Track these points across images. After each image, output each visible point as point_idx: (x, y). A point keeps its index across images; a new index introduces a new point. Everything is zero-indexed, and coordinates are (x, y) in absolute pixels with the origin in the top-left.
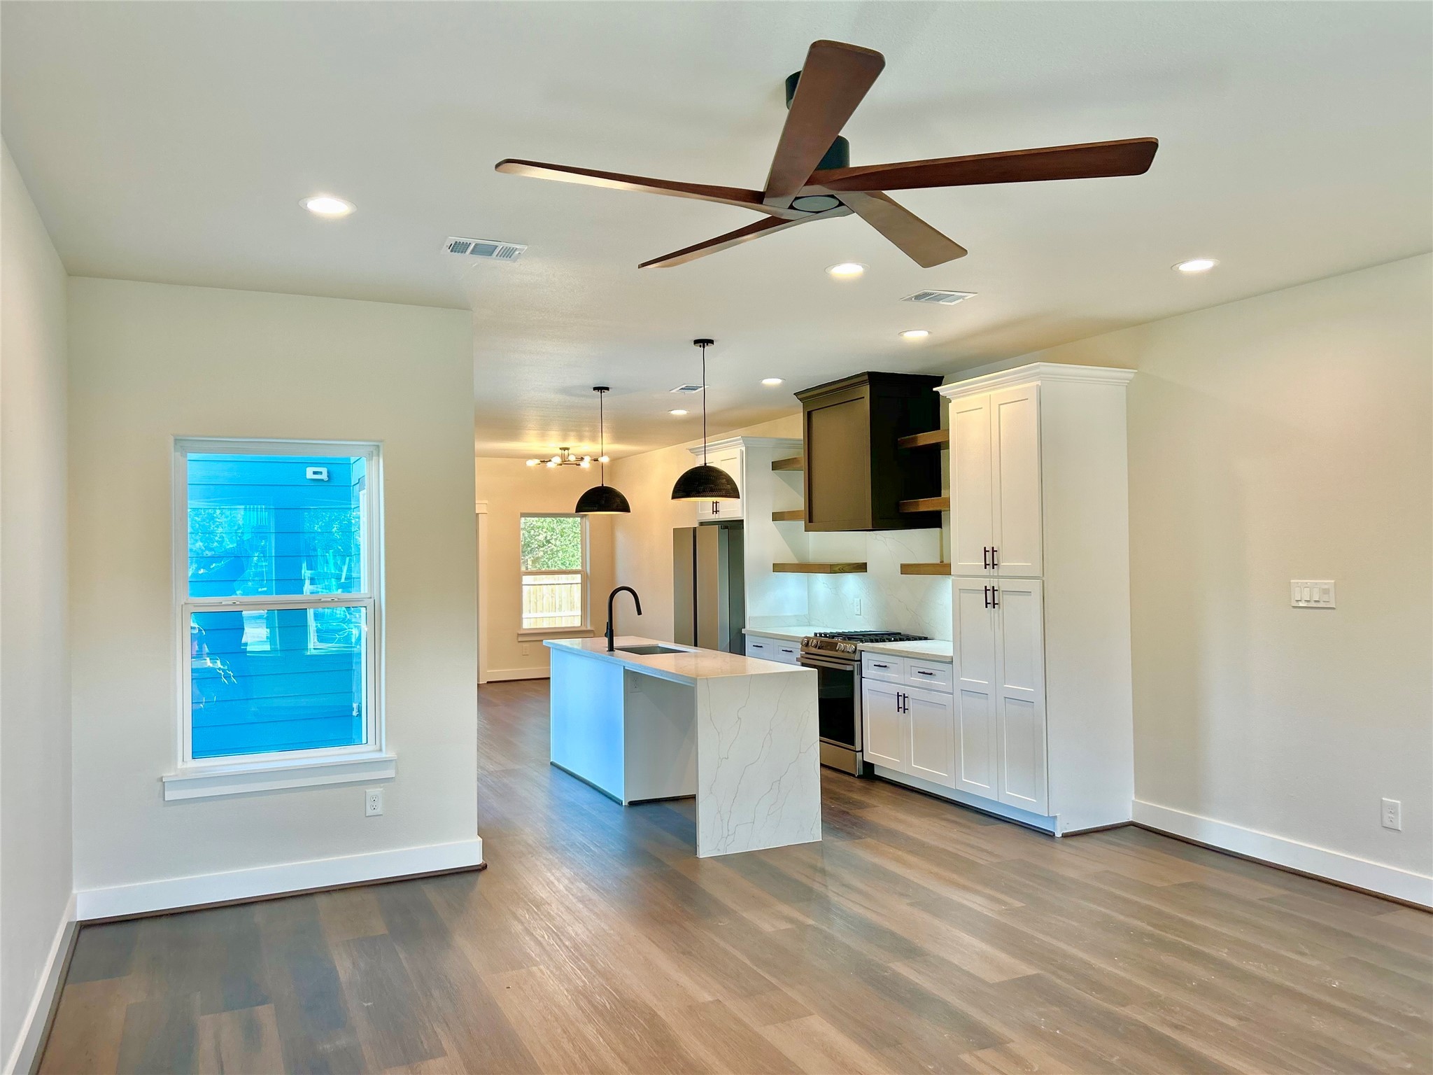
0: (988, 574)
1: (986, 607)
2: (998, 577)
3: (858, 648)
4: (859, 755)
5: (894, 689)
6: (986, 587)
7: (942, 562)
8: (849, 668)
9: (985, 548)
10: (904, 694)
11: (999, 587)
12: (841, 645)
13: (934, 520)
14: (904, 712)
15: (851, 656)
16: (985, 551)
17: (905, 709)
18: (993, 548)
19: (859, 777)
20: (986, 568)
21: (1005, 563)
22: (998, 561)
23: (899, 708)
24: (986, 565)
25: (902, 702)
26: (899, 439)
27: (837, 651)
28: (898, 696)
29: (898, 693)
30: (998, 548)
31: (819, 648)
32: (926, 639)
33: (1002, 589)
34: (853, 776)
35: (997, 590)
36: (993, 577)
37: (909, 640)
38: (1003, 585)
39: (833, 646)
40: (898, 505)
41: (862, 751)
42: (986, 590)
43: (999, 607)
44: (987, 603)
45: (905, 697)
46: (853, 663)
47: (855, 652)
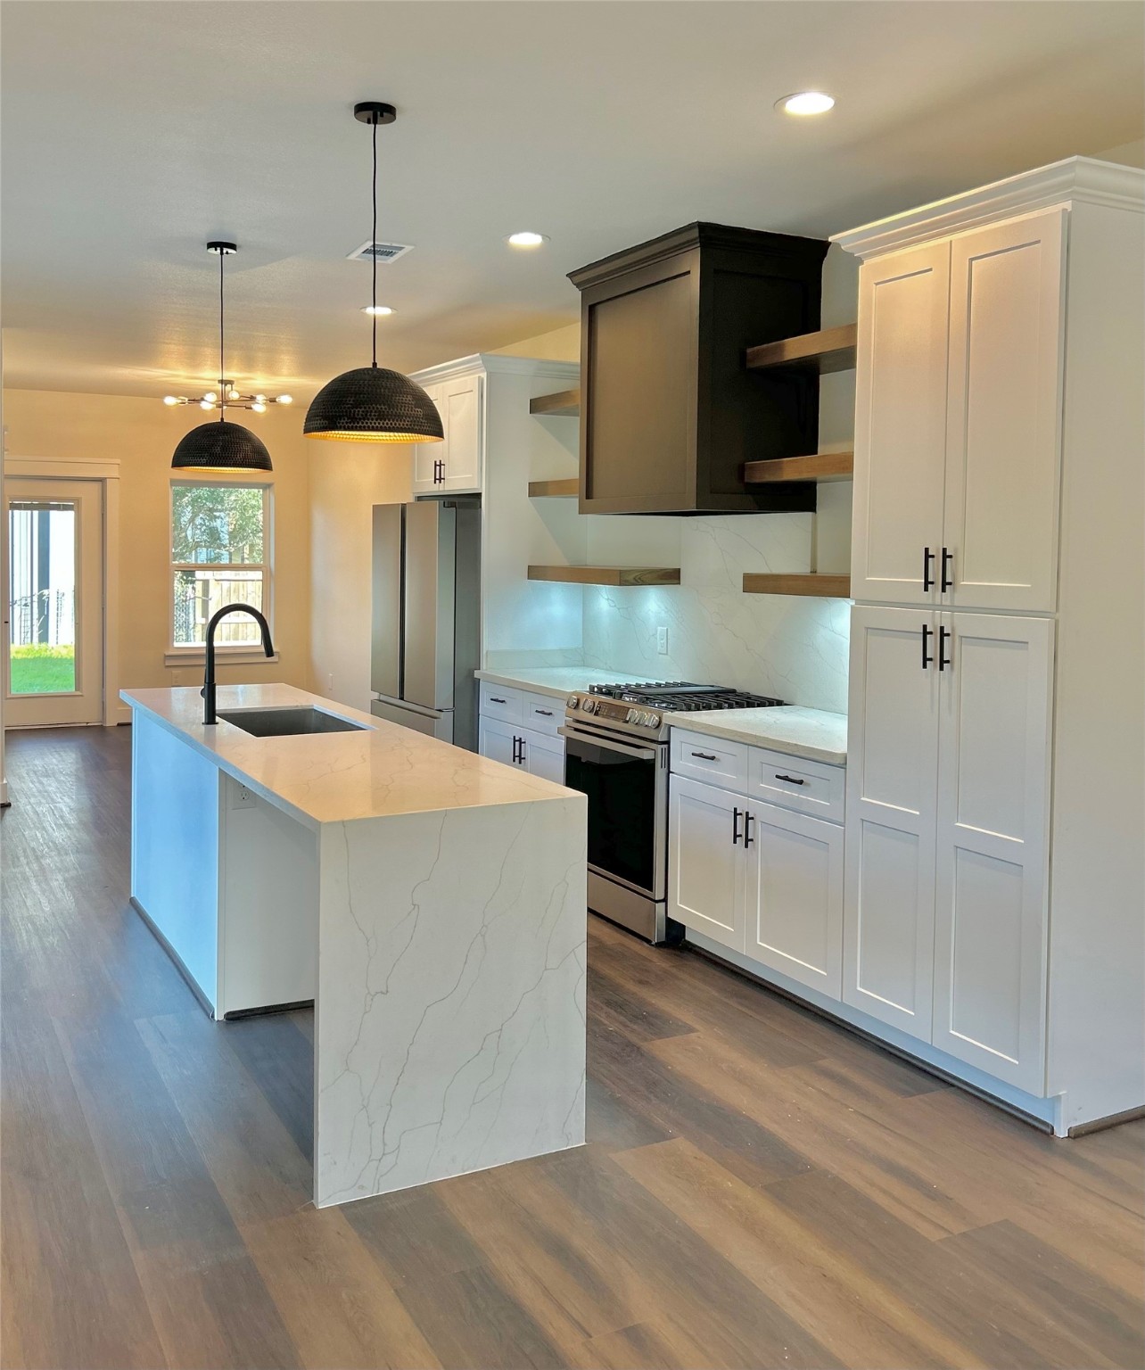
0: (930, 602)
1: (925, 666)
2: (953, 608)
3: (664, 721)
4: (660, 907)
5: (731, 801)
6: (925, 627)
7: (814, 572)
8: (646, 755)
9: (927, 550)
10: (747, 813)
11: (953, 629)
12: (636, 713)
13: (800, 497)
14: (746, 846)
15: (652, 734)
16: (927, 556)
17: (747, 840)
18: (944, 550)
19: (659, 945)
20: (926, 589)
21: (968, 582)
22: (954, 576)
23: (736, 836)
24: (927, 583)
25: (743, 828)
26: (749, 351)
27: (627, 722)
28: (736, 814)
29: (735, 809)
30: (956, 550)
31: (596, 714)
32: (780, 703)
33: (959, 632)
34: (648, 941)
35: (948, 635)
36: (942, 607)
37: (750, 705)
38: (961, 624)
39: (621, 713)
40: (741, 470)
41: (665, 900)
42: (925, 633)
43: (952, 668)
44: (925, 660)
45: (748, 818)
46: (654, 746)
47: (658, 726)
